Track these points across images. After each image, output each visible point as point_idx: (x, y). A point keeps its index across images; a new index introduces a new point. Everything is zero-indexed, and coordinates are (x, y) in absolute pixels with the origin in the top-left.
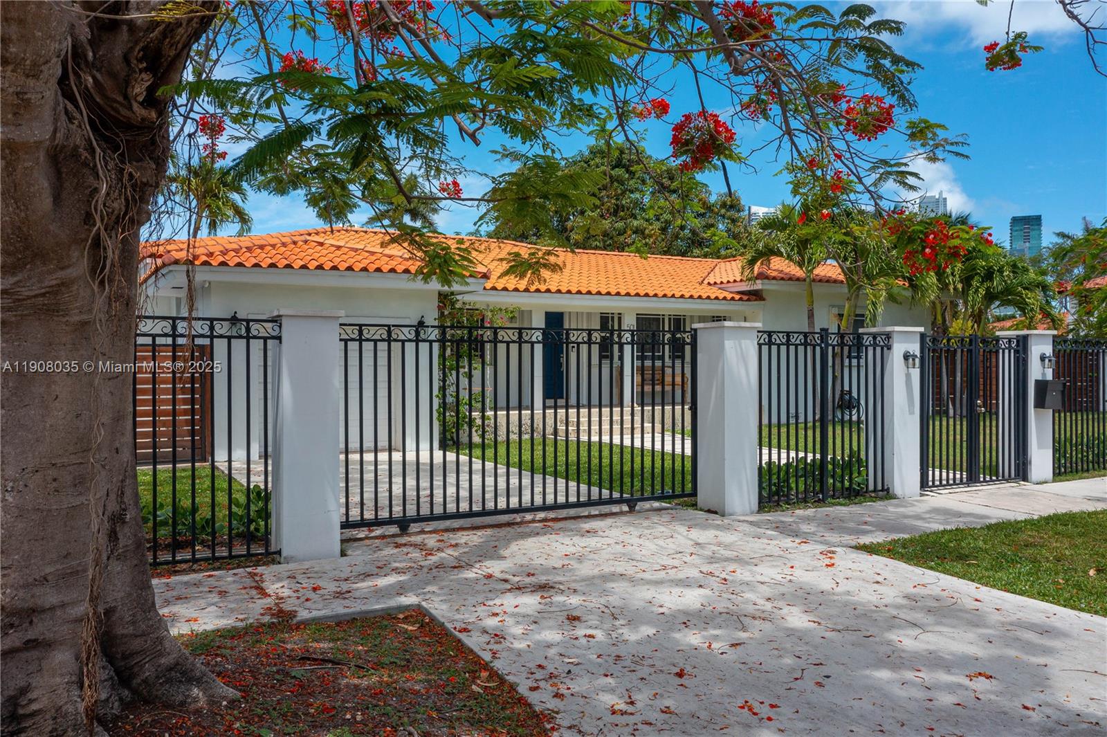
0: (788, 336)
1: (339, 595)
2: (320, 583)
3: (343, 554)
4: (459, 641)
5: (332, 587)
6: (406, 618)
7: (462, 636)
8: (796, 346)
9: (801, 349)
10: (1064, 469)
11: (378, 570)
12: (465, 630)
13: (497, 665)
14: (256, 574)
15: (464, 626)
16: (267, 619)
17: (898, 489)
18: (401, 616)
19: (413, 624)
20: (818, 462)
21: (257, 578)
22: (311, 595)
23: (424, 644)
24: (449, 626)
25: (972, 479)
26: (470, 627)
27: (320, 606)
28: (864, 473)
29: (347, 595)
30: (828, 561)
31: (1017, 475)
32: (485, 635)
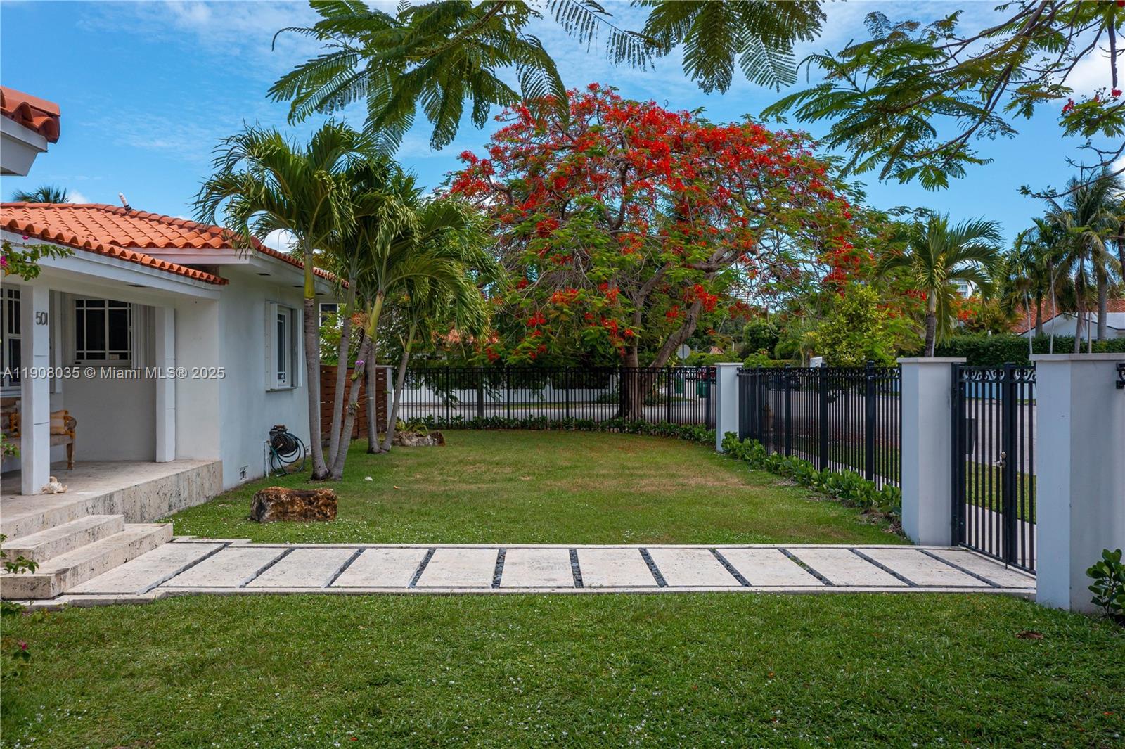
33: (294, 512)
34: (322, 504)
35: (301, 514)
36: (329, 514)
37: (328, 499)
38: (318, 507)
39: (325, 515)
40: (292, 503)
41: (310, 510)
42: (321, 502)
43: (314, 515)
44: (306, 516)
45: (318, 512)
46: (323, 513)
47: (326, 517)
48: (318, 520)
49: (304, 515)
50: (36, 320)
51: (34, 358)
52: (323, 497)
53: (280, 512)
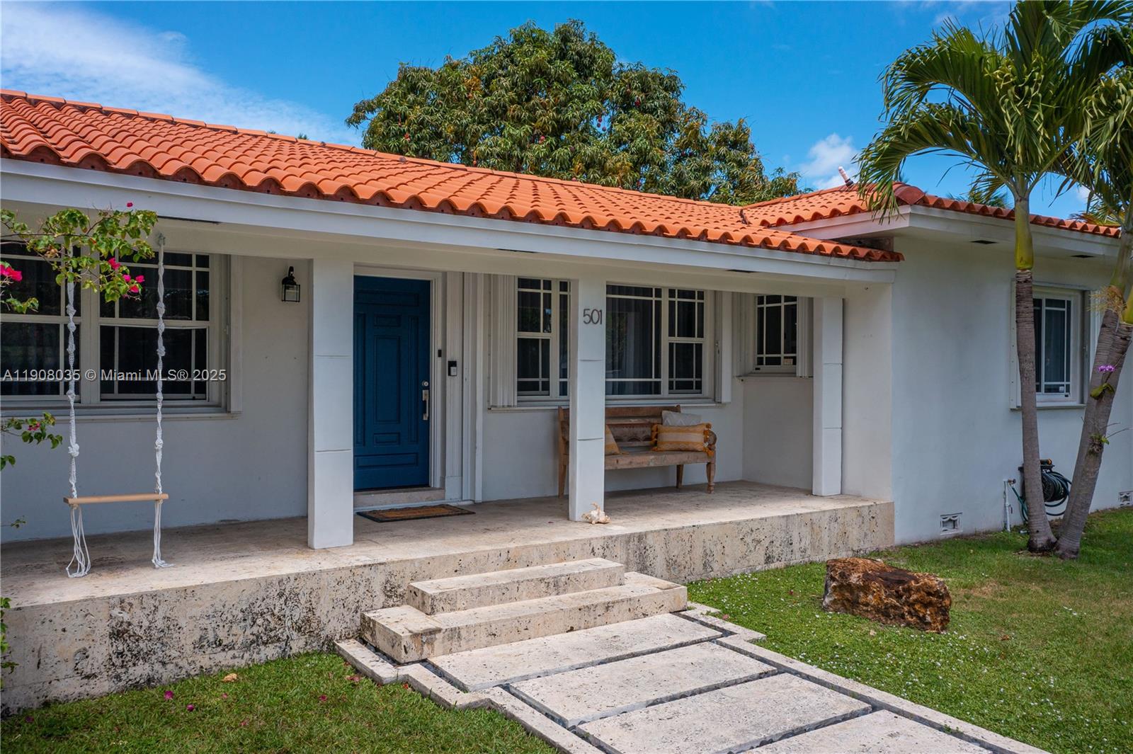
33: (867, 605)
34: (916, 601)
35: (878, 611)
36: (928, 619)
37: (929, 594)
38: (911, 605)
39: (922, 619)
40: (865, 589)
41: (895, 607)
42: (915, 597)
43: (902, 616)
44: (887, 615)
45: (910, 613)
46: (918, 617)
47: (923, 624)
48: (908, 624)
49: (884, 613)
50: (581, 319)
51: (579, 363)
52: (918, 590)
53: (848, 600)
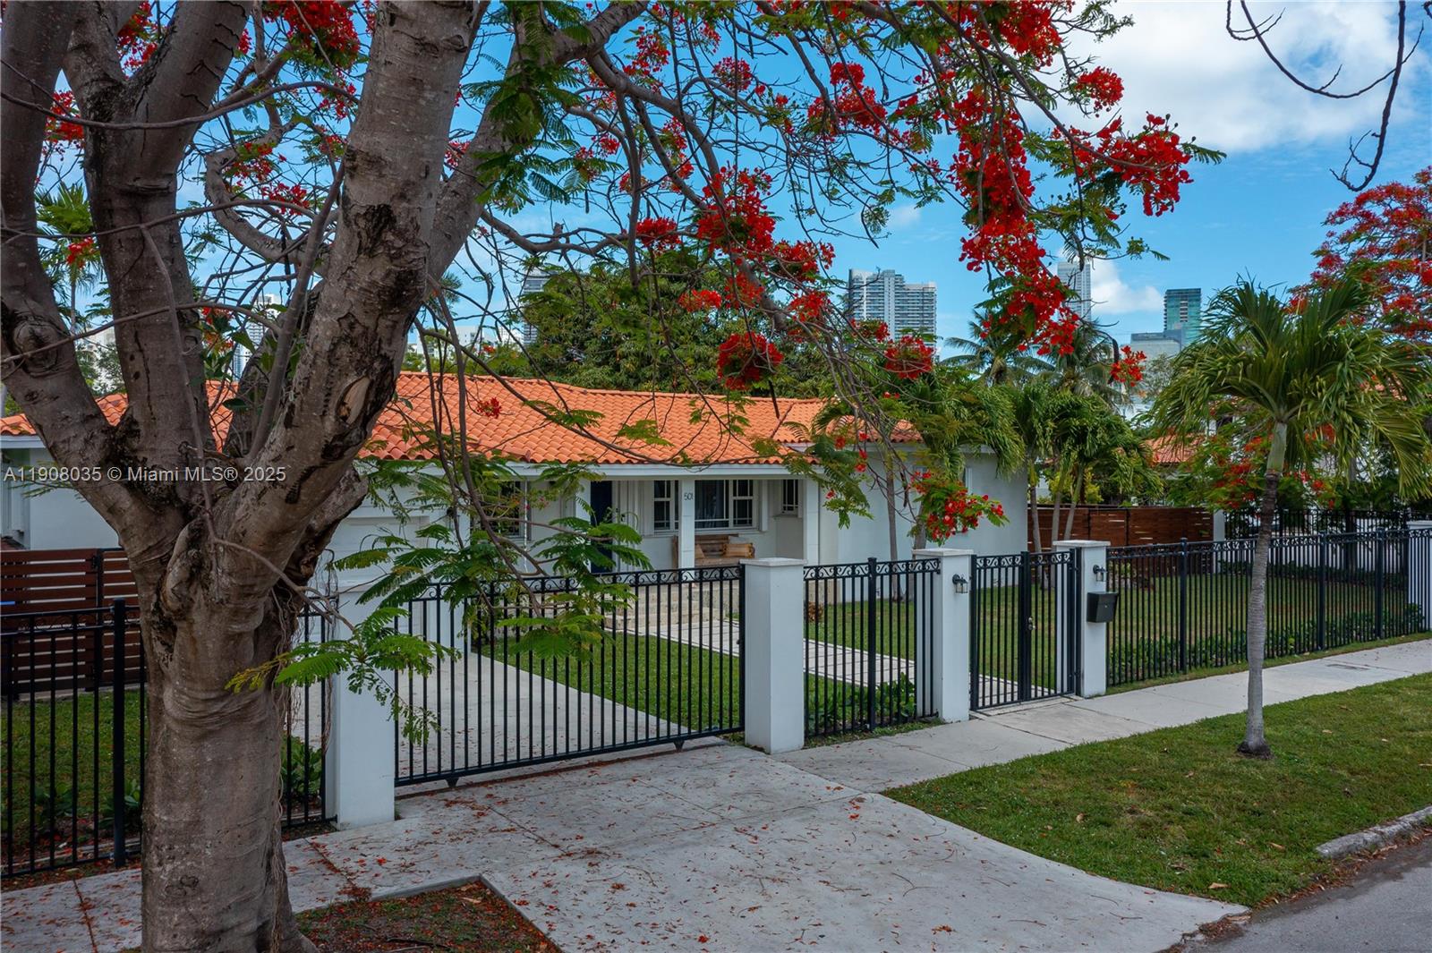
0: (836, 570)
1: (406, 868)
2: (383, 855)
3: (397, 817)
4: (519, 914)
5: (394, 859)
6: (469, 890)
7: (521, 909)
8: (844, 578)
9: (849, 581)
10: (1119, 679)
11: (436, 836)
12: (523, 903)
13: (554, 936)
14: (318, 845)
15: (522, 899)
16: (345, 899)
17: (946, 714)
18: (464, 889)
19: (476, 897)
20: (866, 691)
21: (321, 850)
22: (378, 869)
23: (489, 918)
24: (510, 899)
25: (1024, 696)
26: (527, 900)
27: (390, 881)
28: (912, 700)
29: (413, 868)
30: (853, 812)
31: (1070, 690)
32: (542, 908)
50: (684, 493)
